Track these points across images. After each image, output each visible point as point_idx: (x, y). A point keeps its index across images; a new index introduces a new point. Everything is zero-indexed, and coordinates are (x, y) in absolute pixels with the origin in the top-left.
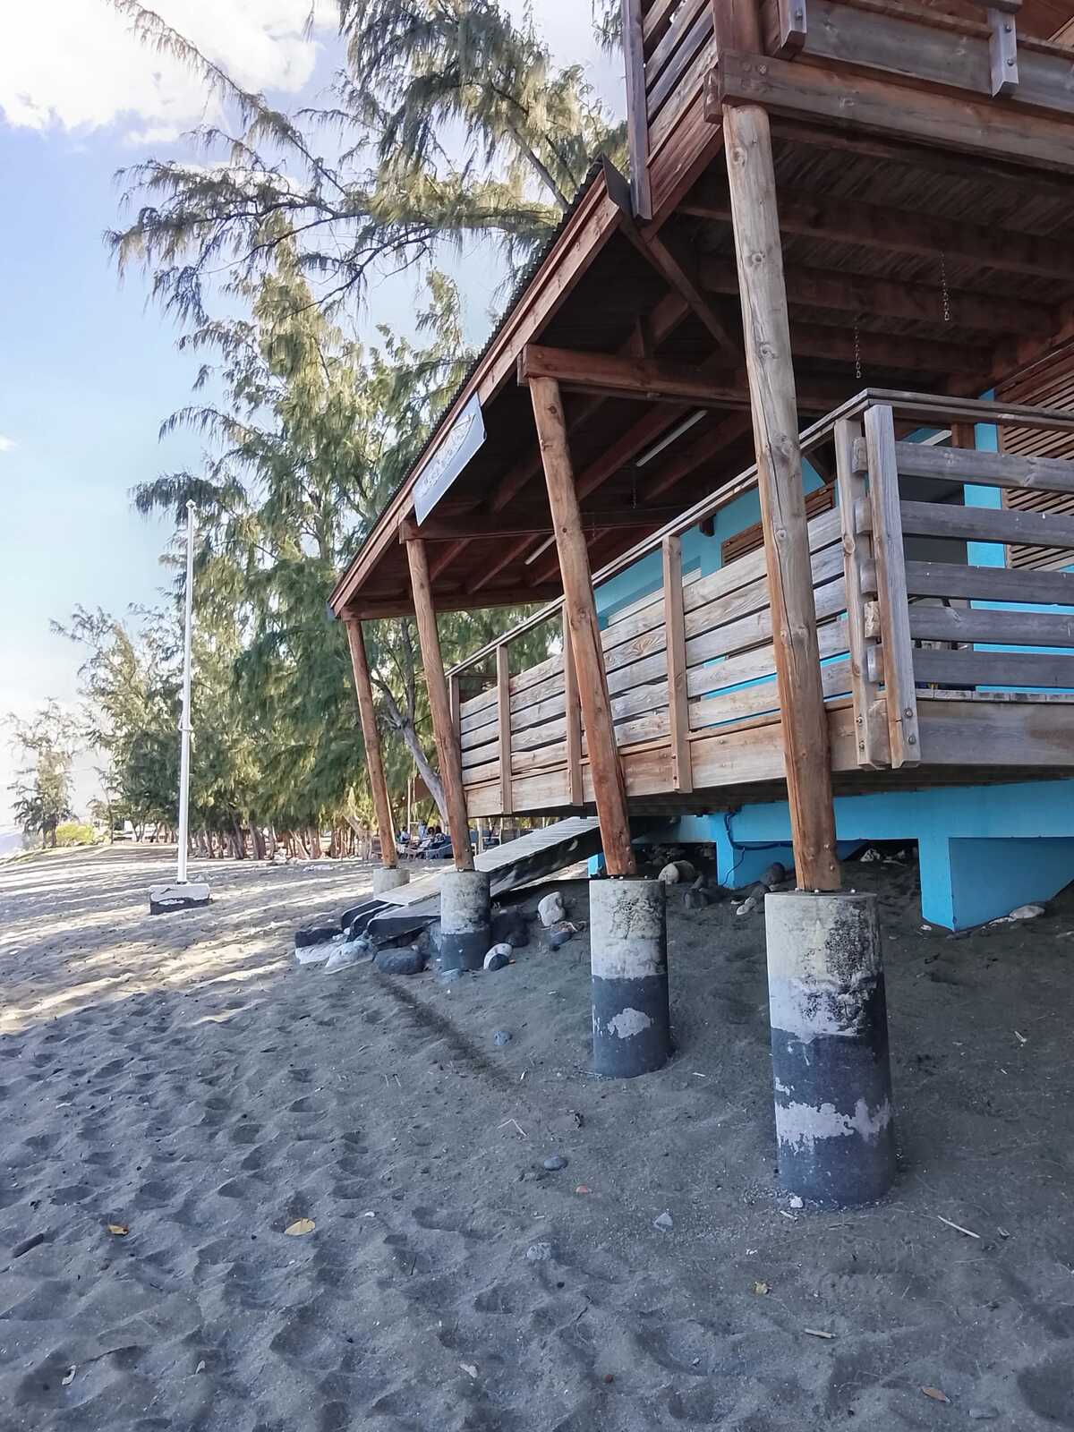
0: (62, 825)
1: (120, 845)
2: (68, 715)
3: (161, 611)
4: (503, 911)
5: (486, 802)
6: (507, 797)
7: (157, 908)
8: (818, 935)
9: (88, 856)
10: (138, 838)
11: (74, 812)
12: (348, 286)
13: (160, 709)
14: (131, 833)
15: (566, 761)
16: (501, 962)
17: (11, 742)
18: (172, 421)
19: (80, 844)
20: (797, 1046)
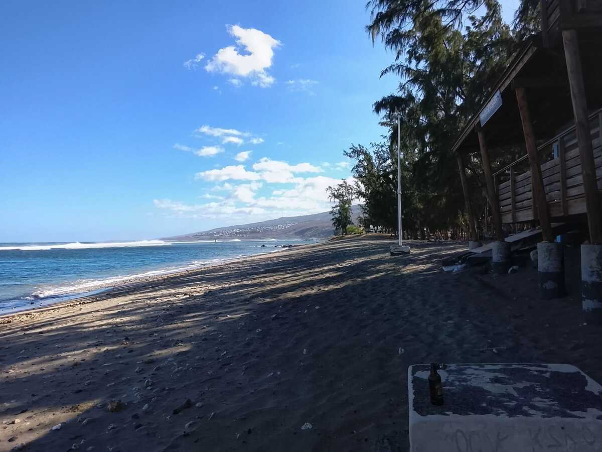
0: (348, 226)
1: (370, 234)
2: (349, 185)
3: (382, 144)
4: (517, 256)
5: (508, 219)
6: (514, 217)
7: (392, 254)
8: (594, 255)
9: (359, 238)
10: (376, 231)
11: (352, 221)
12: (455, 19)
13: (383, 182)
14: (372, 229)
15: (531, 206)
16: (514, 271)
17: (330, 196)
18: (386, 71)
19: (354, 234)
20: (587, 285)
